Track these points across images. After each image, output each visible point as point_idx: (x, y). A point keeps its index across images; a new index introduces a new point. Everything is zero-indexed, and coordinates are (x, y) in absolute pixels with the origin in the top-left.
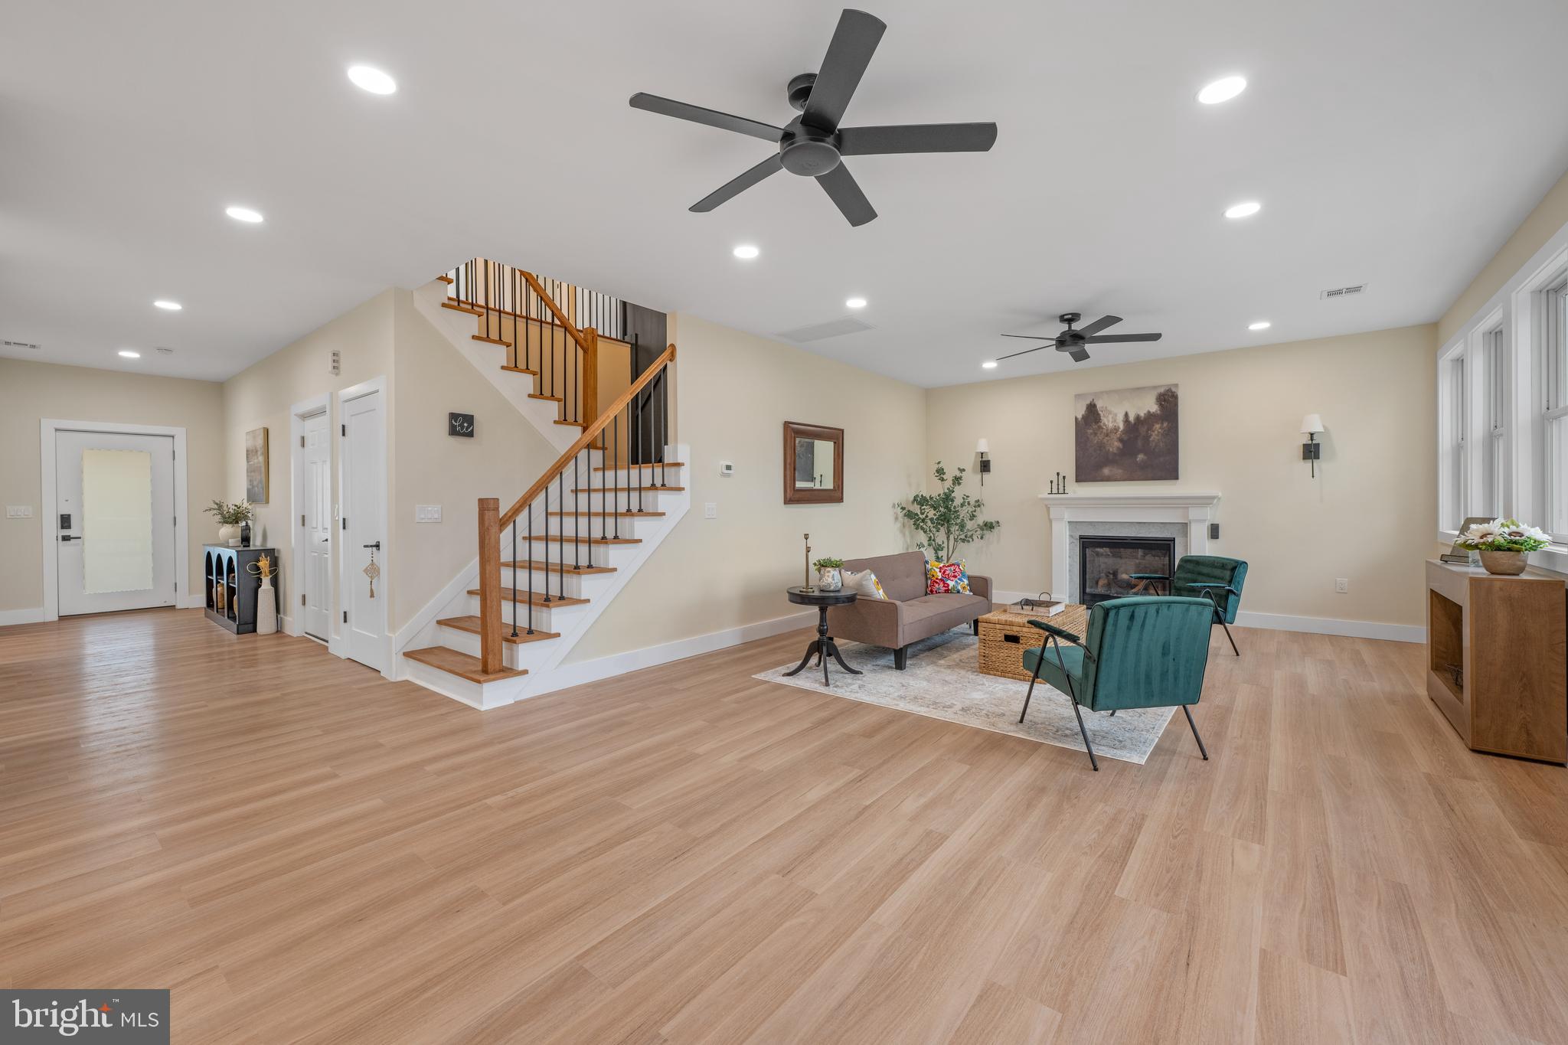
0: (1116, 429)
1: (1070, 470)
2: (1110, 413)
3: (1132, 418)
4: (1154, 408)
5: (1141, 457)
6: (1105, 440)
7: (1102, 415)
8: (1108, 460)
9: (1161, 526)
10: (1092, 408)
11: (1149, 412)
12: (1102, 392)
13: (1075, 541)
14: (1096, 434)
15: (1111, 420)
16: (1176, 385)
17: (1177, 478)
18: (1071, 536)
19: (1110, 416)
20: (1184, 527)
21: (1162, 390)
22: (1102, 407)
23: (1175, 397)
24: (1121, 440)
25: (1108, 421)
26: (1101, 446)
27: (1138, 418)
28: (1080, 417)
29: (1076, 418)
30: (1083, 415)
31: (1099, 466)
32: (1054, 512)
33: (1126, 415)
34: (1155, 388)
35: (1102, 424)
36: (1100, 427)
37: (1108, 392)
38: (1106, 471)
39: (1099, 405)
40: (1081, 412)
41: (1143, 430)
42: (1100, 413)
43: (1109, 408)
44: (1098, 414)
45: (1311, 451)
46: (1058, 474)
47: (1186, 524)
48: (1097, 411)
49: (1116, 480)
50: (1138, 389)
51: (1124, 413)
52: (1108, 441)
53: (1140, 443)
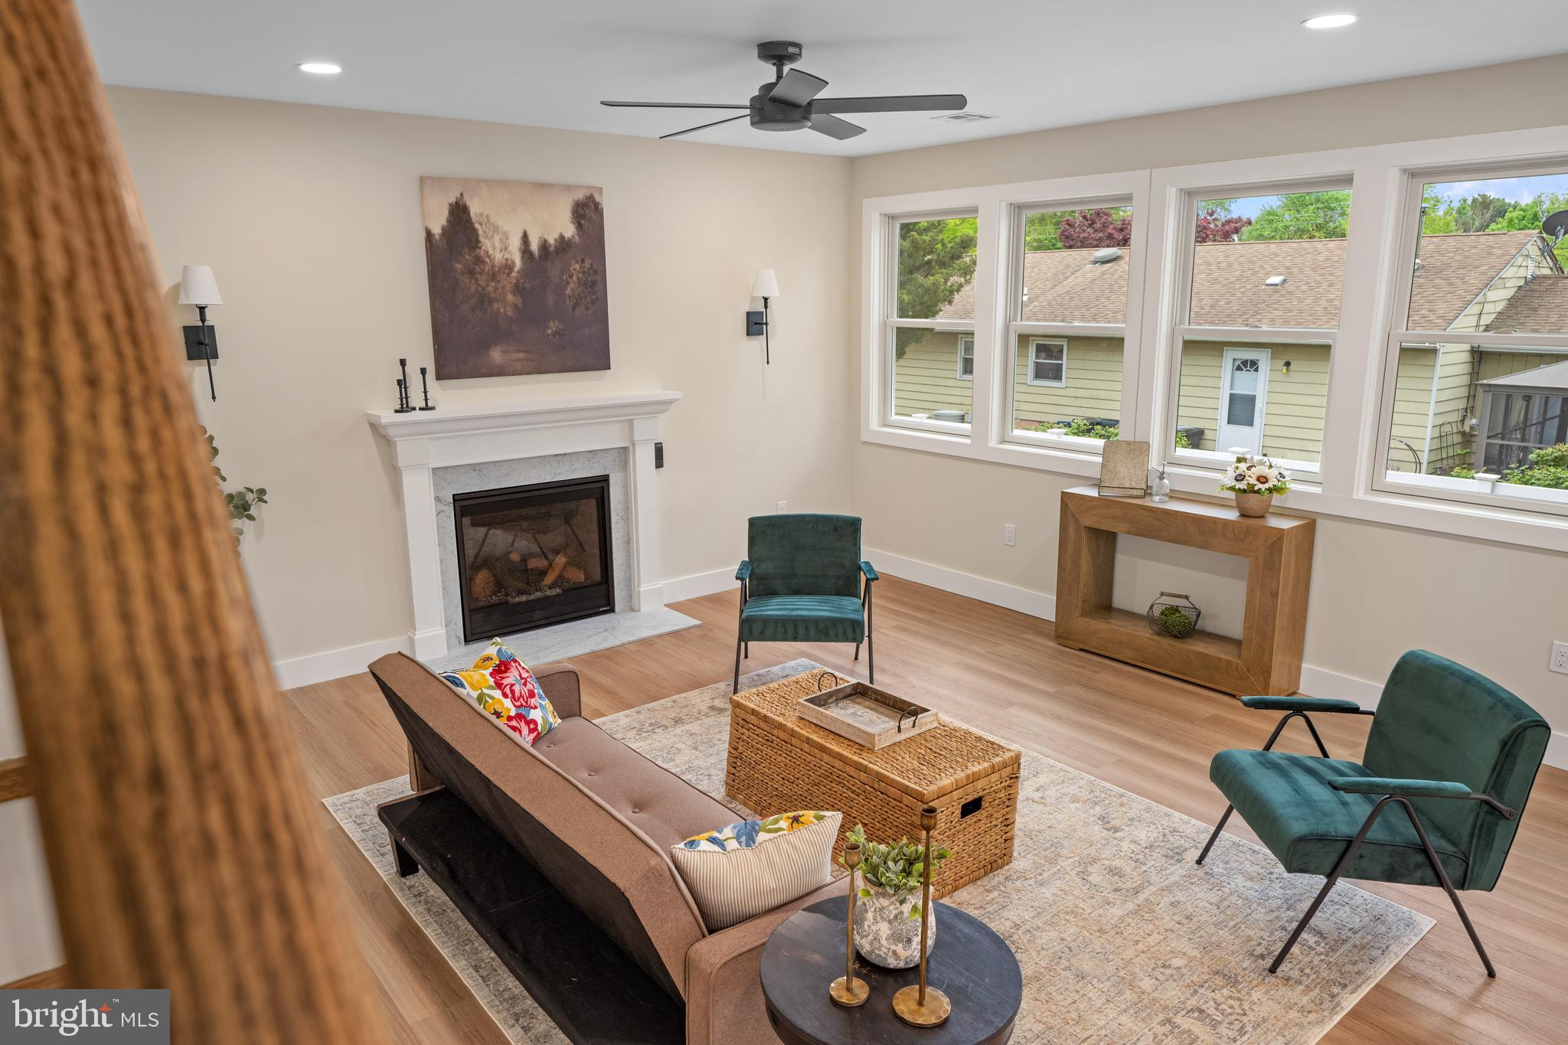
0: (508, 266)
1: (422, 355)
2: (496, 229)
3: (534, 247)
4: (569, 231)
5: (553, 326)
6: (490, 289)
7: (480, 232)
8: (497, 334)
9: (589, 455)
10: (459, 213)
11: (562, 237)
12: (479, 181)
13: (445, 508)
14: (471, 273)
15: (498, 245)
16: (600, 190)
17: (607, 366)
18: (438, 499)
19: (497, 238)
20: (624, 454)
21: (580, 195)
22: (481, 215)
23: (598, 209)
24: (518, 289)
25: (494, 249)
26: (484, 300)
27: (544, 246)
28: (437, 230)
29: (429, 235)
30: (443, 229)
31: (483, 345)
32: (405, 451)
33: (525, 238)
34: (569, 188)
35: (482, 253)
36: (479, 260)
37: (489, 183)
38: (496, 355)
39: (475, 208)
40: (438, 224)
41: (554, 271)
42: (477, 226)
43: (493, 219)
44: (475, 231)
45: (756, 324)
46: (403, 363)
47: (625, 448)
48: (472, 223)
49: (514, 374)
50: (543, 186)
51: (520, 235)
52: (496, 289)
53: (550, 299)
